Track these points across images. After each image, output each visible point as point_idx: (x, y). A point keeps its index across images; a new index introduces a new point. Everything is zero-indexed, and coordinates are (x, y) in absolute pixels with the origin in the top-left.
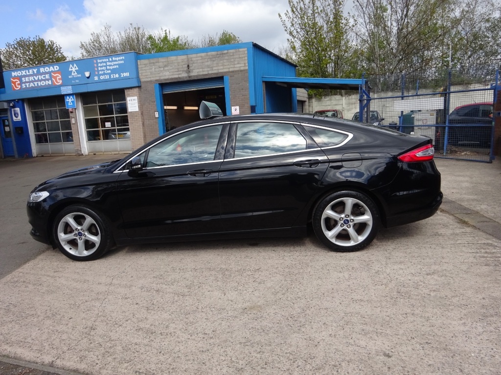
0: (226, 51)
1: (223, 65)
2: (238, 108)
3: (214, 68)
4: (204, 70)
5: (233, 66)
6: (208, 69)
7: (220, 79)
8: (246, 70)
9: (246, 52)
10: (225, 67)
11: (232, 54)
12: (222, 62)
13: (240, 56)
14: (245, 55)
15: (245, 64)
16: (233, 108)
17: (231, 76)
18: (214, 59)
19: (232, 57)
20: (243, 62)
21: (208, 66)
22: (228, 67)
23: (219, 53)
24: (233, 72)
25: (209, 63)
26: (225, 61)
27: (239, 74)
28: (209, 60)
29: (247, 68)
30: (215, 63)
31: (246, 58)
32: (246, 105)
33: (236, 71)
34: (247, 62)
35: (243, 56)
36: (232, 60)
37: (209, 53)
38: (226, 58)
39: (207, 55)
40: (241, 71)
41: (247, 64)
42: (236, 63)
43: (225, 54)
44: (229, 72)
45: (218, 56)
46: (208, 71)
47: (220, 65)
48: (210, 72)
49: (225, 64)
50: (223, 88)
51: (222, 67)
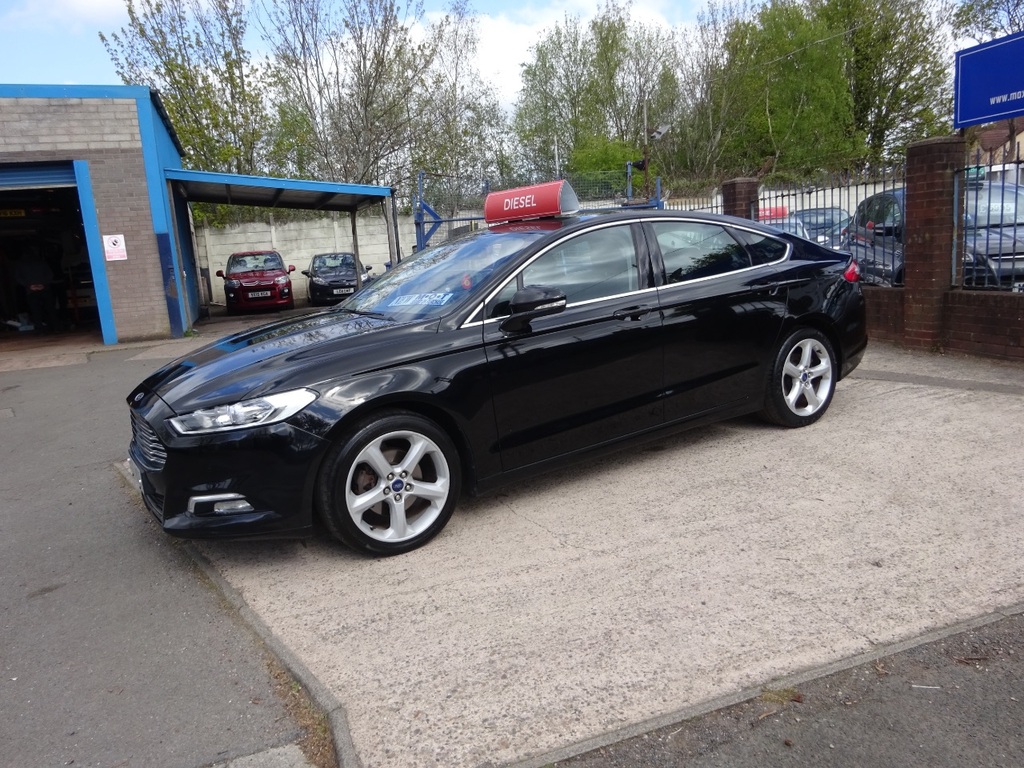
0: (75, 101)
1: (69, 133)
2: (121, 238)
3: (42, 139)
4: (7, 140)
5: (99, 138)
6: (24, 140)
7: (65, 166)
8: (138, 150)
9: (134, 108)
10: (75, 138)
11: (92, 109)
12: (64, 124)
13: (118, 116)
14: (131, 115)
15: (132, 135)
16: (106, 238)
17: (94, 162)
18: (40, 116)
19: (94, 116)
20: (127, 131)
21: (23, 133)
22: (85, 138)
23: (54, 102)
24: (99, 151)
25: (25, 125)
26: (73, 123)
27: (116, 157)
28: (23, 116)
29: (139, 145)
30: (43, 125)
31: (135, 122)
32: (143, 232)
33: (108, 151)
34: (137, 130)
35: (125, 116)
36: (96, 123)
37: (24, 101)
38: (78, 116)
39: (17, 105)
40: (124, 151)
41: (138, 137)
42: (107, 130)
43: (72, 106)
44: (89, 151)
45: (52, 109)
46: (23, 145)
47: (59, 131)
48: (30, 148)
49: (75, 130)
50: (76, 188)
51: (66, 139)
